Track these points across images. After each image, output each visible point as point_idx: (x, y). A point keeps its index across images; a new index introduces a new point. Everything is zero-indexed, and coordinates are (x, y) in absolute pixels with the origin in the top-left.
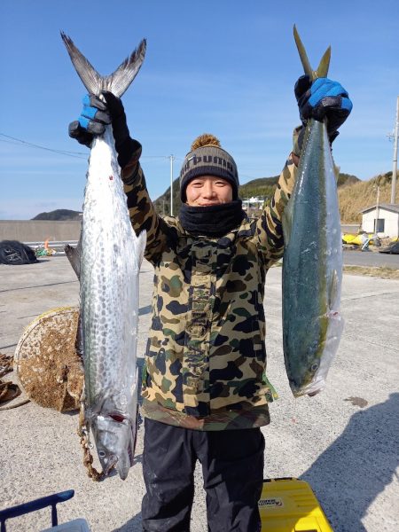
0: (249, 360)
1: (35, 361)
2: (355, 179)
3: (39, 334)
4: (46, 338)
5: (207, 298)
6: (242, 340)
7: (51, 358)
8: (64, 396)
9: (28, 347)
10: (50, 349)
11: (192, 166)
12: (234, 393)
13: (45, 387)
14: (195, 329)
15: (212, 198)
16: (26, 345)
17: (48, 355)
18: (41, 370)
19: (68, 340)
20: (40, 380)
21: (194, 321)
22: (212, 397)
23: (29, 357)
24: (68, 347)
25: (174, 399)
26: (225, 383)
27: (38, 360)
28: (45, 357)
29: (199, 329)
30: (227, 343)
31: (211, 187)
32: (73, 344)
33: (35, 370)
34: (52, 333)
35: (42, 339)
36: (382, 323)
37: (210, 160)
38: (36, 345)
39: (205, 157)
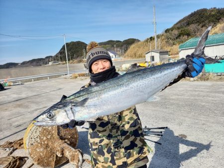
0: (138, 138)
1: (38, 146)
2: (138, 41)
3: (38, 131)
4: (42, 133)
5: (115, 116)
6: (134, 131)
7: (46, 143)
8: (55, 160)
9: (33, 139)
10: (45, 138)
11: (92, 57)
12: (136, 154)
13: (44, 157)
14: (113, 131)
15: (104, 68)
16: (32, 139)
17: (44, 141)
18: (42, 150)
19: (53, 132)
20: (42, 155)
21: (112, 128)
22: (127, 159)
23: (34, 144)
24: (54, 136)
25: (111, 165)
26: (131, 151)
27: (39, 145)
28: (43, 143)
29: (115, 130)
30: (128, 134)
31: (102, 64)
32: (57, 134)
33: (38, 150)
34: (45, 130)
35: (40, 134)
36: (173, 99)
37: (99, 53)
38: (37, 138)
39: (96, 52)
